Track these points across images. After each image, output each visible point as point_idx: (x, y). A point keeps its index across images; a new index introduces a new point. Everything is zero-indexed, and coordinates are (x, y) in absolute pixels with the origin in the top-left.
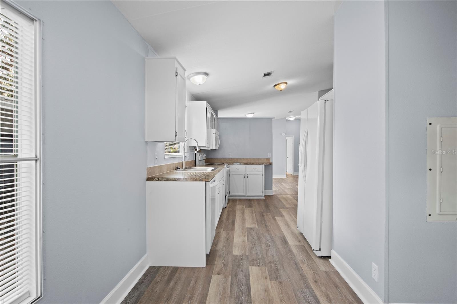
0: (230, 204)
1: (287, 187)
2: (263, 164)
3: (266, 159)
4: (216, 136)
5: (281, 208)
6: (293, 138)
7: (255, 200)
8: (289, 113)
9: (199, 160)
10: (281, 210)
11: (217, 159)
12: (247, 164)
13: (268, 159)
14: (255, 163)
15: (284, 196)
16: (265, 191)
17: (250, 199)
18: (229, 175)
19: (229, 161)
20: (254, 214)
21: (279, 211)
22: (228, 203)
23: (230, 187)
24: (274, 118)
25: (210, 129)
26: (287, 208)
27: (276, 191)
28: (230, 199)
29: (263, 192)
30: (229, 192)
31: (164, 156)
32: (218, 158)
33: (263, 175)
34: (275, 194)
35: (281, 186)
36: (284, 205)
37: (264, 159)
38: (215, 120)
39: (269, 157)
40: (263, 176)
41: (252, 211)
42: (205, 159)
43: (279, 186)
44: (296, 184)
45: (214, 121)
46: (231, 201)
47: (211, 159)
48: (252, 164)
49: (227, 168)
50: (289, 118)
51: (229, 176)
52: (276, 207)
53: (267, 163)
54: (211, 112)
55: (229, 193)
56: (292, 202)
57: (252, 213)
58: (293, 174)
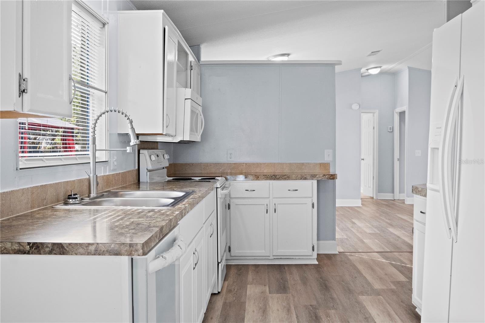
0: (231, 280)
1: (368, 231)
2: (313, 177)
3: (320, 164)
4: (192, 106)
5: (362, 293)
6: (376, 115)
7: (295, 271)
8: (369, 55)
9: (150, 171)
10: (363, 298)
11: (199, 165)
12: (274, 177)
13: (326, 166)
14: (294, 176)
15: (365, 256)
16: (318, 245)
17: (280, 265)
18: (229, 205)
19: (229, 171)
20: (295, 316)
21: (359, 303)
22: (225, 279)
23: (232, 237)
24: (340, 63)
25: (177, 87)
26: (377, 293)
27: (342, 241)
28: (231, 265)
29: (313, 247)
30: (230, 248)
31: (17, 164)
32: (201, 163)
33: (313, 205)
34: (342, 250)
35: (352, 227)
36: (369, 284)
37: (316, 164)
38: (191, 66)
39: (327, 159)
40: (313, 207)
41: (289, 304)
42: (168, 165)
43: (348, 228)
44: (387, 223)
45: (189, 68)
46: (233, 272)
47: (186, 165)
48: (285, 179)
49: (223, 189)
50: (367, 70)
51: (229, 208)
52: (348, 291)
53: (324, 175)
54: (179, 43)
55: (230, 251)
56: (386, 274)
57: (289, 310)
58: (375, 198)
